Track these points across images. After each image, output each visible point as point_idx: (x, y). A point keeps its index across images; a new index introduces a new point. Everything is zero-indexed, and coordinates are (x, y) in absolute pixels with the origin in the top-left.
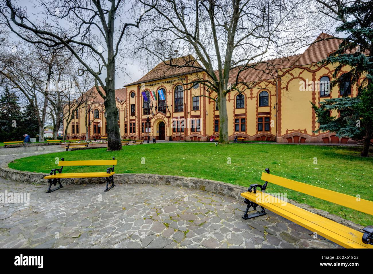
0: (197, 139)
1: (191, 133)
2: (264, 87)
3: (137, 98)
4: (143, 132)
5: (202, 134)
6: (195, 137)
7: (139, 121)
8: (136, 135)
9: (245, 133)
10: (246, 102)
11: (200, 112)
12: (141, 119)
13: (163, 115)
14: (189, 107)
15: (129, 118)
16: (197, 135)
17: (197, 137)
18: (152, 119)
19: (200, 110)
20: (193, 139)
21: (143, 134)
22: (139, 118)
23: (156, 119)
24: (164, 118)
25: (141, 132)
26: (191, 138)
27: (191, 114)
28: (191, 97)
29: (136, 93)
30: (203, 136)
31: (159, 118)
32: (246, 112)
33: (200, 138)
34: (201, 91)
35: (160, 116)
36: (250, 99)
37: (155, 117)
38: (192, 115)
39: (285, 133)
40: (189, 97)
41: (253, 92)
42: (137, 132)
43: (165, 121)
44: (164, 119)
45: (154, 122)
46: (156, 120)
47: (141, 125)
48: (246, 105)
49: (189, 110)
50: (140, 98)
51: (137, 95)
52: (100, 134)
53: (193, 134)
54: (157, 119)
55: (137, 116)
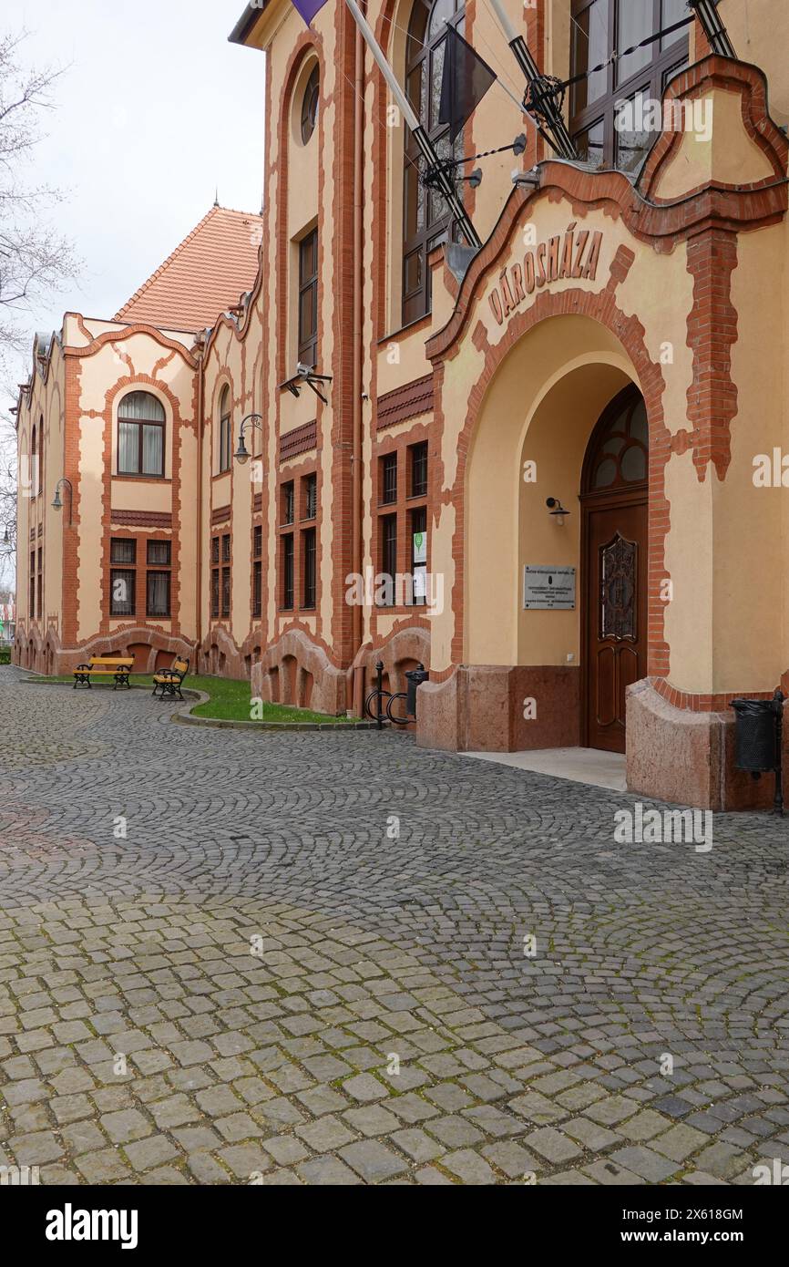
7: (350, 438)
8: (317, 640)
12: (367, 412)
18: (450, 349)
22: (351, 398)
23: (495, 334)
35: (559, 258)
37: (484, 306)
42: (328, 604)
45: (481, 397)
46: (500, 362)
47: (367, 484)
52: (166, 625)
54: (526, 333)
55: (327, 370)
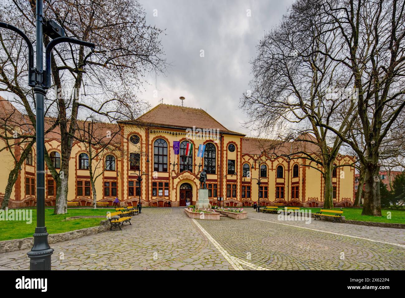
0: (234, 205)
1: (226, 199)
2: (281, 162)
3: (144, 145)
4: (153, 195)
5: (239, 199)
6: (232, 203)
7: (147, 180)
8: (141, 199)
9: (267, 199)
10: (268, 172)
11: (237, 177)
12: (150, 177)
13: (192, 176)
14: (225, 170)
15: (128, 174)
16: (233, 201)
17: (234, 203)
18: (176, 178)
19: (237, 175)
20: (230, 205)
21: (154, 198)
22: (147, 175)
23: (181, 179)
24: (194, 179)
25: (150, 196)
26: (226, 204)
27: (226, 177)
28: (227, 159)
29: (144, 138)
30: (240, 202)
31: (187, 179)
32: (268, 181)
33: (237, 204)
34: (237, 155)
36: (271, 170)
37: (180, 177)
38: (228, 179)
39: (307, 200)
40: (225, 159)
41: (273, 165)
42: (144, 196)
43: (195, 183)
44: (194, 181)
45: (179, 182)
46: (181, 181)
47: (150, 185)
48: (268, 175)
49: (225, 173)
50: (150, 147)
51: (144, 142)
53: (229, 199)
54: (184, 179)
55: (143, 171)
